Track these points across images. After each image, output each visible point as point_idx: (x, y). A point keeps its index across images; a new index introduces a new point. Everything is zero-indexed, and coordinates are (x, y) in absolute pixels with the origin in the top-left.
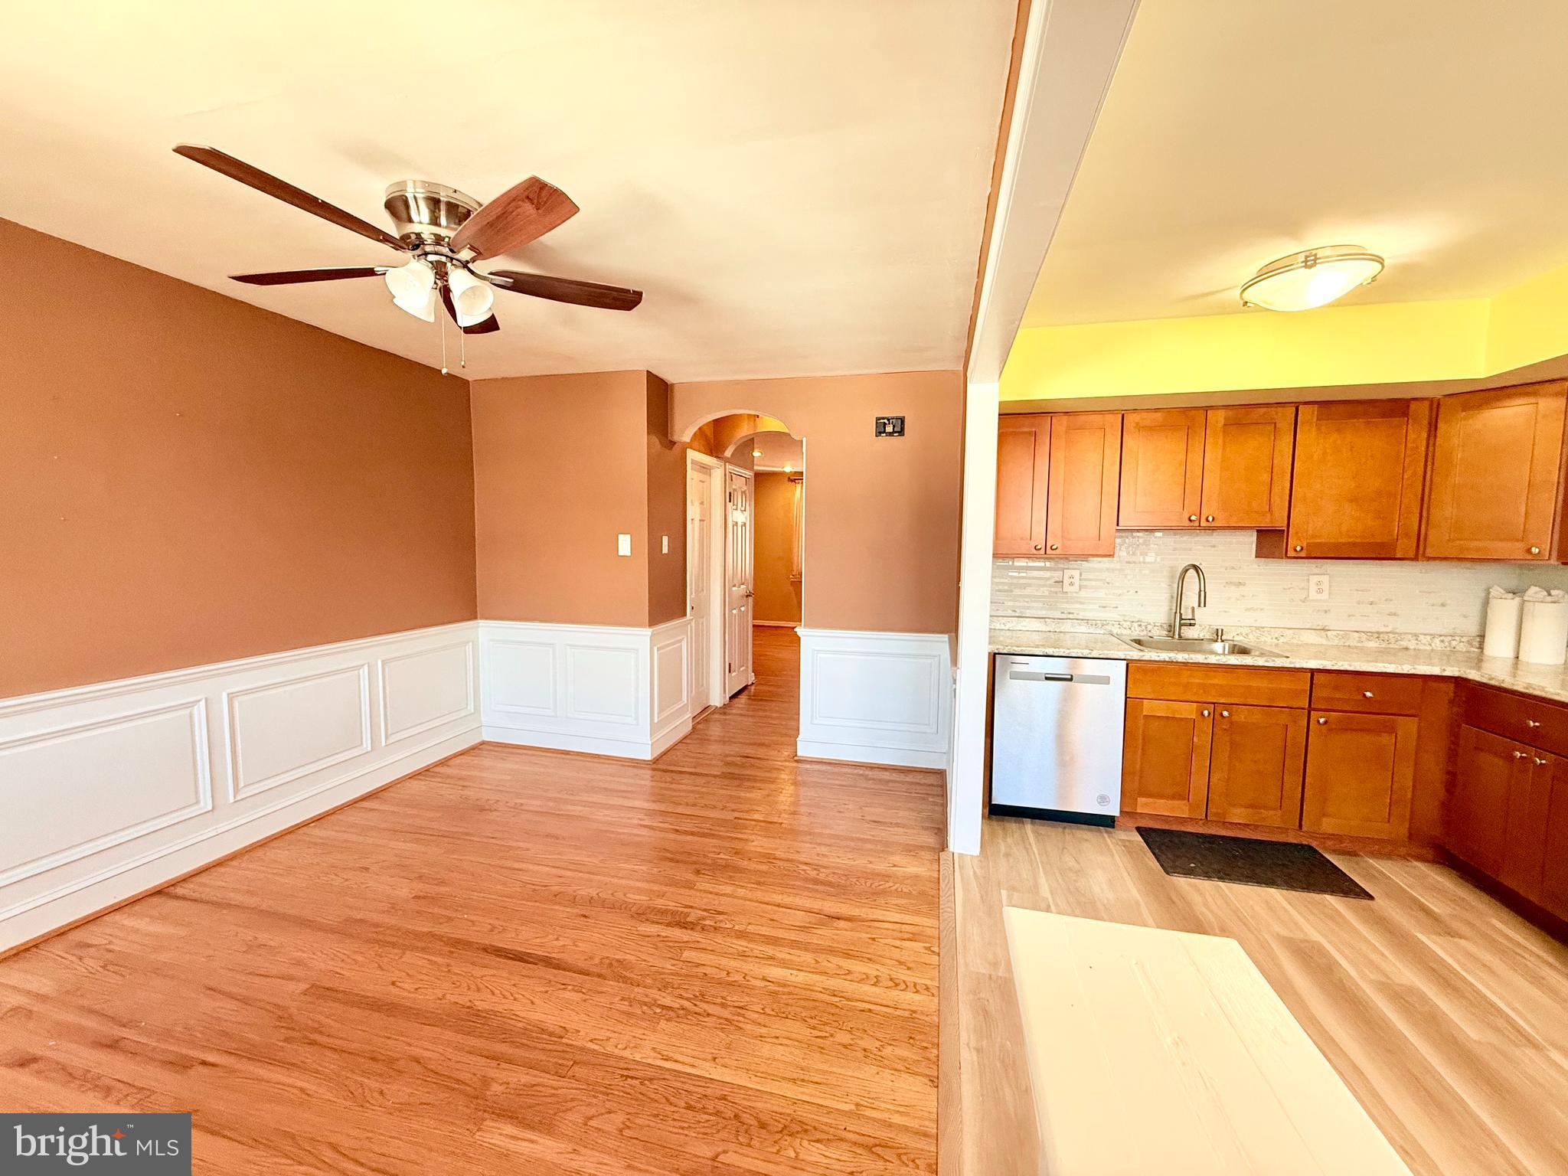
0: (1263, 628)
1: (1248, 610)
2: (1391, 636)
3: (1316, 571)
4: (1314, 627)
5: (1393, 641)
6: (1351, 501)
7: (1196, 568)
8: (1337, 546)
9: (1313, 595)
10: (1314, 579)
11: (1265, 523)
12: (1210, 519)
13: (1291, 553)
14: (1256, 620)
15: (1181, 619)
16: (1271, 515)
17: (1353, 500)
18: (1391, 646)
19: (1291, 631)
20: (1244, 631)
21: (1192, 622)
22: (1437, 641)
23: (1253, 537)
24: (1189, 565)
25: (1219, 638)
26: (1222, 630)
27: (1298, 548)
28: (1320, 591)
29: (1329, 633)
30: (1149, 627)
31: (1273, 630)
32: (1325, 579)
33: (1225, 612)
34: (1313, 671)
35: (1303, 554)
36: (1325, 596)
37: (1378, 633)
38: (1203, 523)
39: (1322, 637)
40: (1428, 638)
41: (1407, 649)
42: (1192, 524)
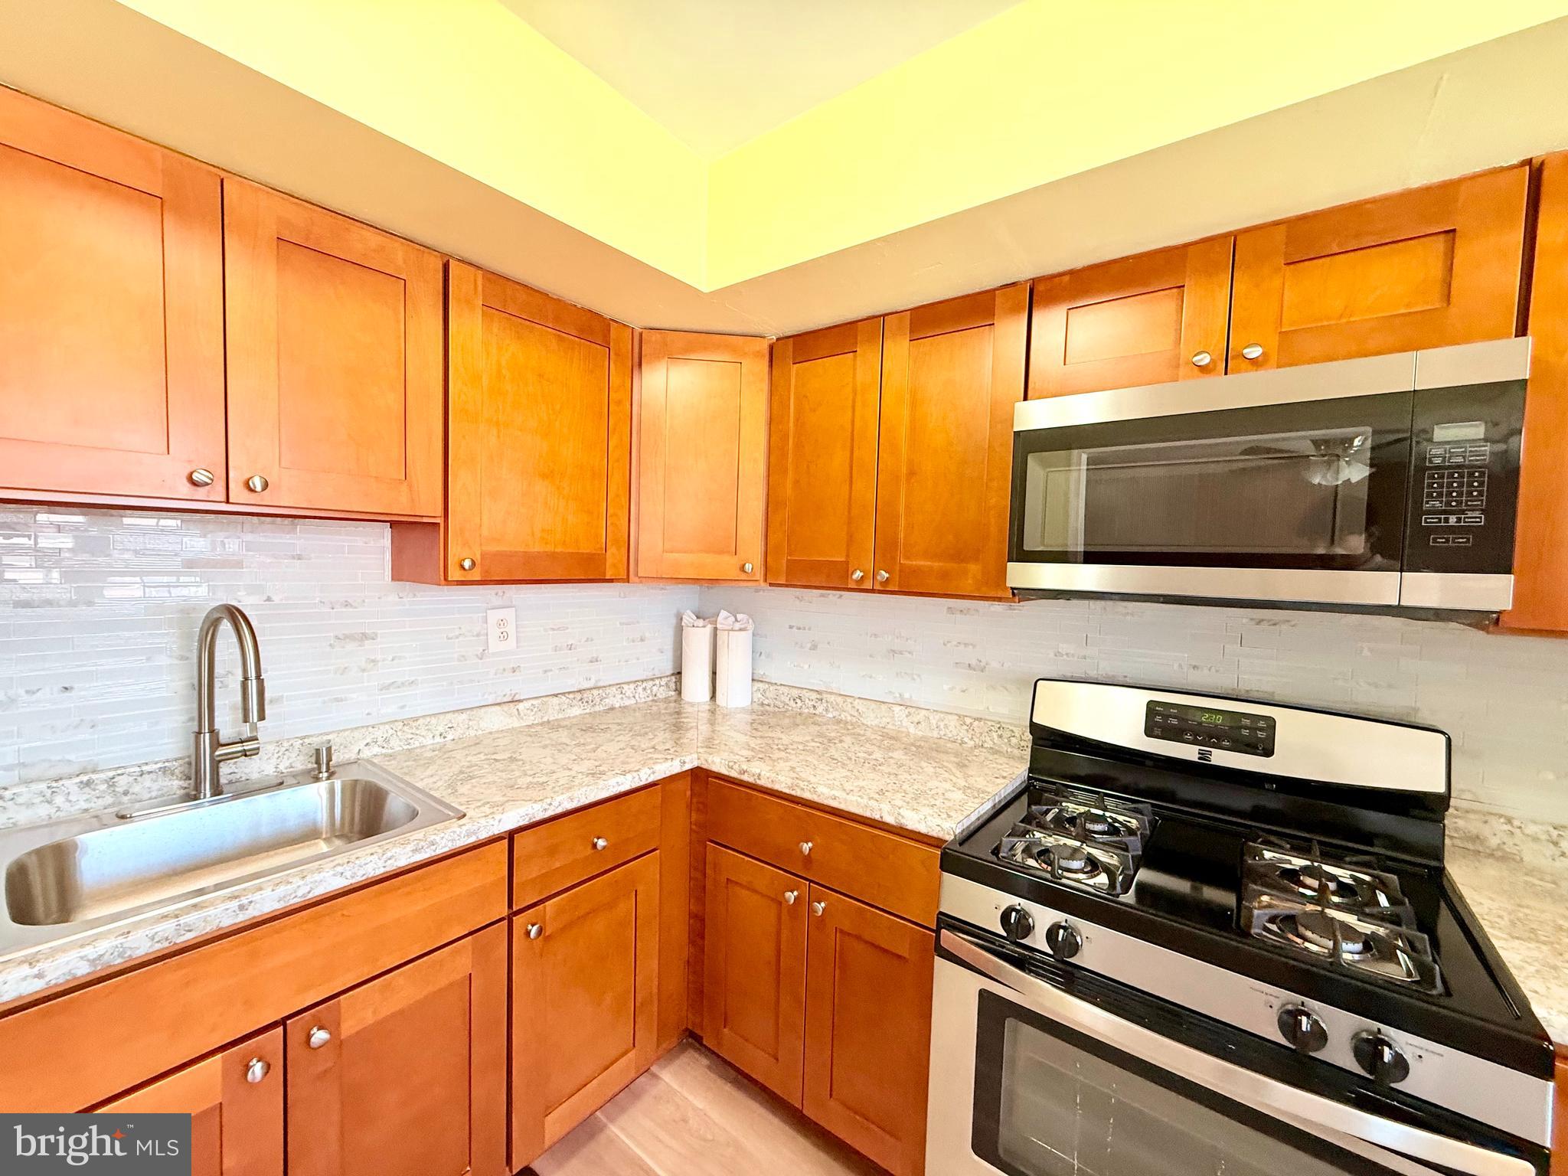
0: (416, 719)
1: (386, 688)
2: (595, 692)
3: (496, 601)
4: (498, 701)
5: (597, 700)
6: (544, 476)
7: (234, 614)
8: (529, 559)
9: (495, 646)
10: (494, 616)
11: (401, 505)
12: (257, 484)
13: (455, 574)
14: (403, 707)
15: (216, 744)
16: (410, 487)
17: (547, 476)
18: (597, 708)
19: (464, 716)
20: (379, 734)
21: (248, 746)
22: (640, 689)
23: (383, 537)
24: (216, 609)
25: (324, 768)
26: (329, 749)
27: (467, 564)
28: (504, 636)
29: (521, 706)
30: (122, 782)
31: (434, 721)
32: (509, 614)
33: (338, 700)
34: (511, 835)
35: (476, 575)
36: (511, 643)
37: (579, 691)
38: (237, 493)
39: (511, 716)
40: (632, 686)
41: (612, 709)
42: (201, 493)
